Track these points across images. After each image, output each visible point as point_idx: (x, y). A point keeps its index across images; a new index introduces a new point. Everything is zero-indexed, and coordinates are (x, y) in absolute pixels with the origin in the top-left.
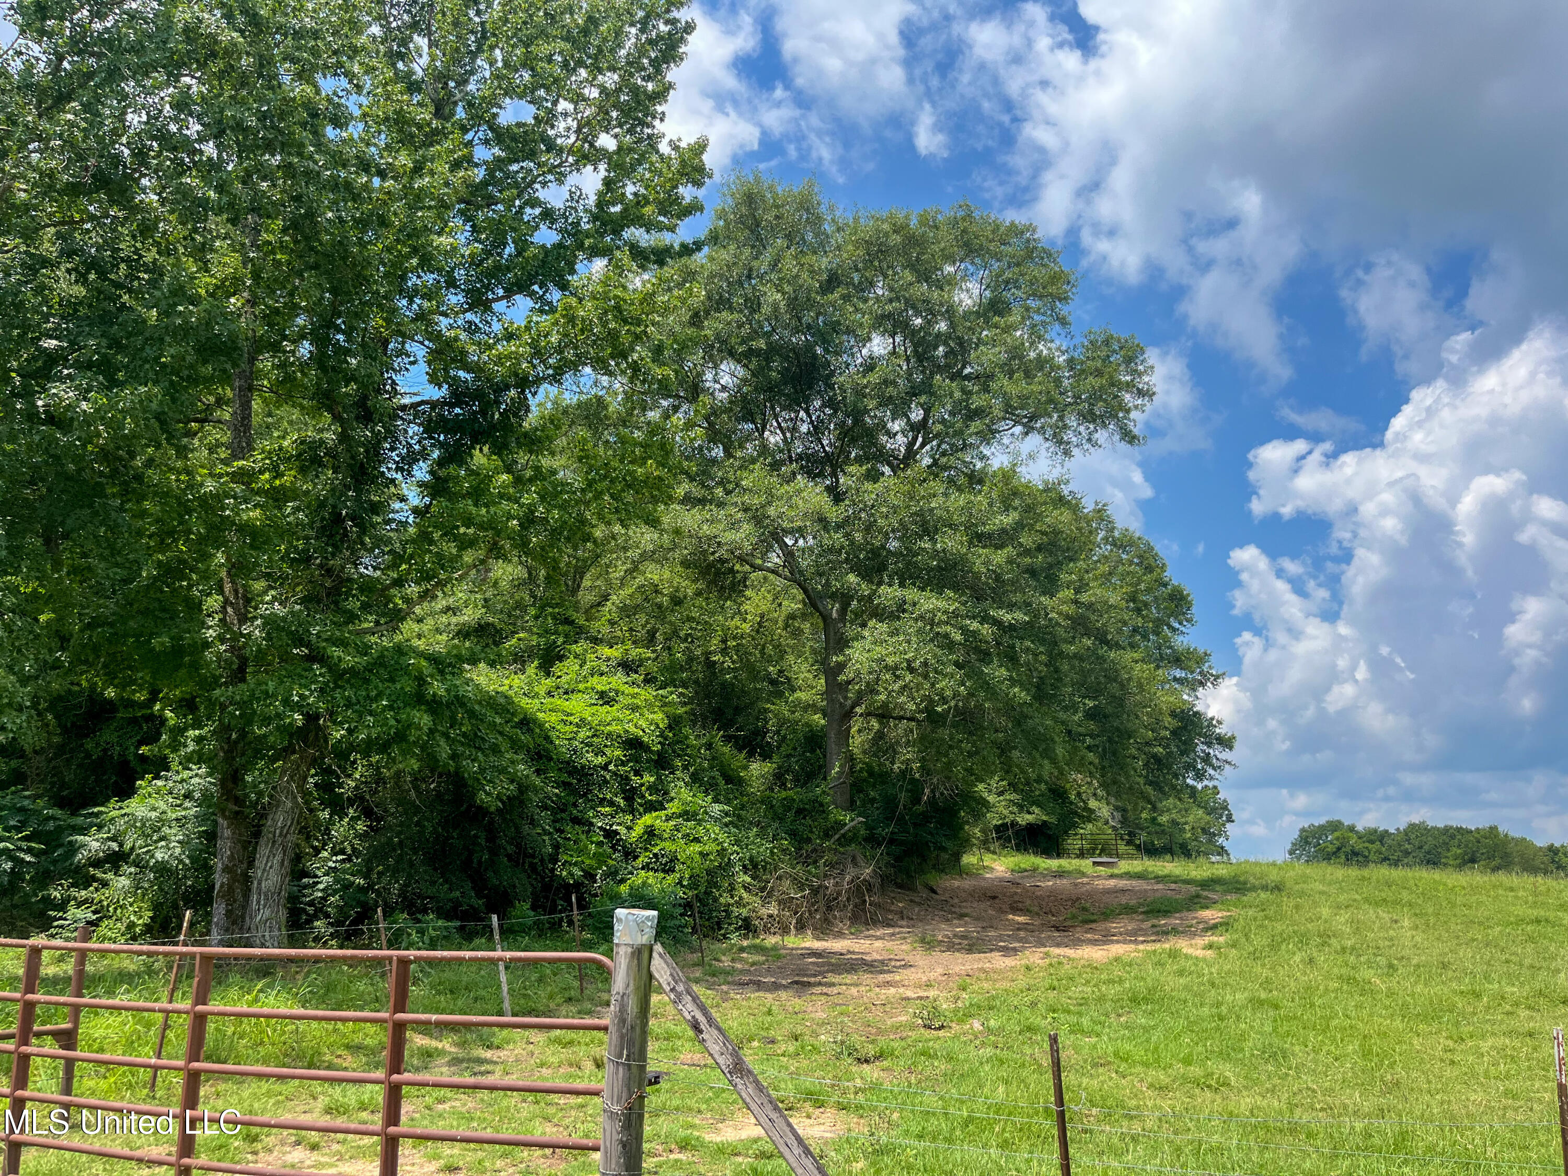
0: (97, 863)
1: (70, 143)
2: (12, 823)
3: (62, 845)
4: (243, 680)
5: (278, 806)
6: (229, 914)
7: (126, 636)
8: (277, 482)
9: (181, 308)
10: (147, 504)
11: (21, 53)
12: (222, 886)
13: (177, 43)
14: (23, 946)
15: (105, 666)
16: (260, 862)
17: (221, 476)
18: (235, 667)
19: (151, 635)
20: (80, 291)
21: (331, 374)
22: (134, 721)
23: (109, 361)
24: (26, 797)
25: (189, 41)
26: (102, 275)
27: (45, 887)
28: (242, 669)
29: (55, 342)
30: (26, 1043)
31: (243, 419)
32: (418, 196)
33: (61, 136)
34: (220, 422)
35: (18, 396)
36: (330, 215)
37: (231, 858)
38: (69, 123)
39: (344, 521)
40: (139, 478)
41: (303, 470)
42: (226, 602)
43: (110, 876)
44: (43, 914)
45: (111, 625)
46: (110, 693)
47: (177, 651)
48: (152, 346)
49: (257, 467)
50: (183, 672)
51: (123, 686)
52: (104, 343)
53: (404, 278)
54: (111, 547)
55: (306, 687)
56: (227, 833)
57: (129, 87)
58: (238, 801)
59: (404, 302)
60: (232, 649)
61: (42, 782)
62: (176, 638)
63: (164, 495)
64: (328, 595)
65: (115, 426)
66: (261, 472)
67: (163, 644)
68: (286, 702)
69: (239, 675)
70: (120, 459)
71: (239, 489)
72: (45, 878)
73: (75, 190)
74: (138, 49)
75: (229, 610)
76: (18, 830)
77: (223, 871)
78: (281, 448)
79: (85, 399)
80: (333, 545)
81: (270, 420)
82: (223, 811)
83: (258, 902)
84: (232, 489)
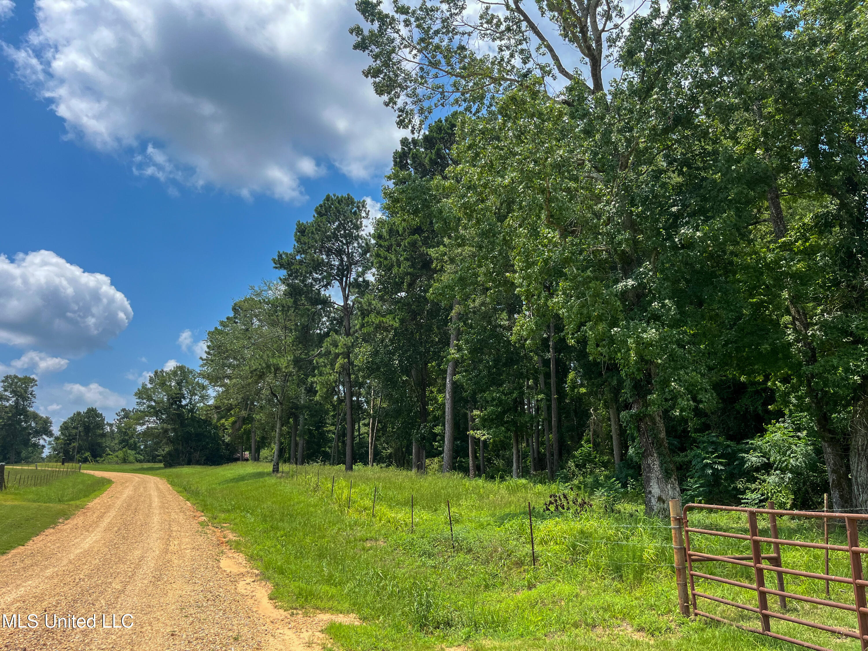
0: (757, 469)
1: (658, 109)
2: (710, 450)
3: (737, 459)
4: (816, 361)
5: (856, 433)
6: (841, 497)
7: (744, 347)
8: (808, 244)
9: (733, 167)
10: (738, 276)
11: (626, 79)
12: (833, 480)
13: (696, 34)
14: (746, 511)
15: (738, 365)
16: (854, 467)
17: (774, 250)
18: (810, 355)
19: (759, 344)
20: (680, 179)
21: (825, 171)
22: (757, 392)
23: (703, 207)
24: (714, 436)
25: (701, 29)
26: (689, 167)
27: (733, 482)
28: (814, 356)
29: (676, 208)
30: (759, 563)
31: (778, 215)
32: (853, 44)
33: (653, 108)
34: (765, 221)
35: (666, 240)
36: (800, 80)
37: (835, 464)
38: (656, 100)
39: (855, 255)
40: (731, 263)
41: (821, 233)
42: (794, 318)
43: (765, 477)
44: (735, 496)
45: (735, 342)
46: (743, 379)
47: (774, 351)
48: (722, 192)
49: (793, 239)
50: (780, 363)
51: (748, 374)
52: (698, 199)
53: (856, 96)
54: (727, 302)
55: (857, 360)
56: (829, 450)
57: (678, 67)
58: (830, 431)
59: (860, 111)
60: (805, 345)
61: (718, 428)
62: (773, 344)
63: (746, 268)
64: (857, 302)
65: (715, 238)
66: (796, 241)
67: (766, 349)
68: (847, 370)
69: (812, 359)
70: (719, 256)
71: (786, 254)
72: (732, 477)
73: (666, 131)
74: (678, 47)
75: (797, 323)
76: (713, 453)
77: (832, 472)
78: (804, 224)
79: (698, 230)
80: (852, 272)
81: (790, 211)
82: (823, 438)
83: (858, 490)
84: (782, 255)
